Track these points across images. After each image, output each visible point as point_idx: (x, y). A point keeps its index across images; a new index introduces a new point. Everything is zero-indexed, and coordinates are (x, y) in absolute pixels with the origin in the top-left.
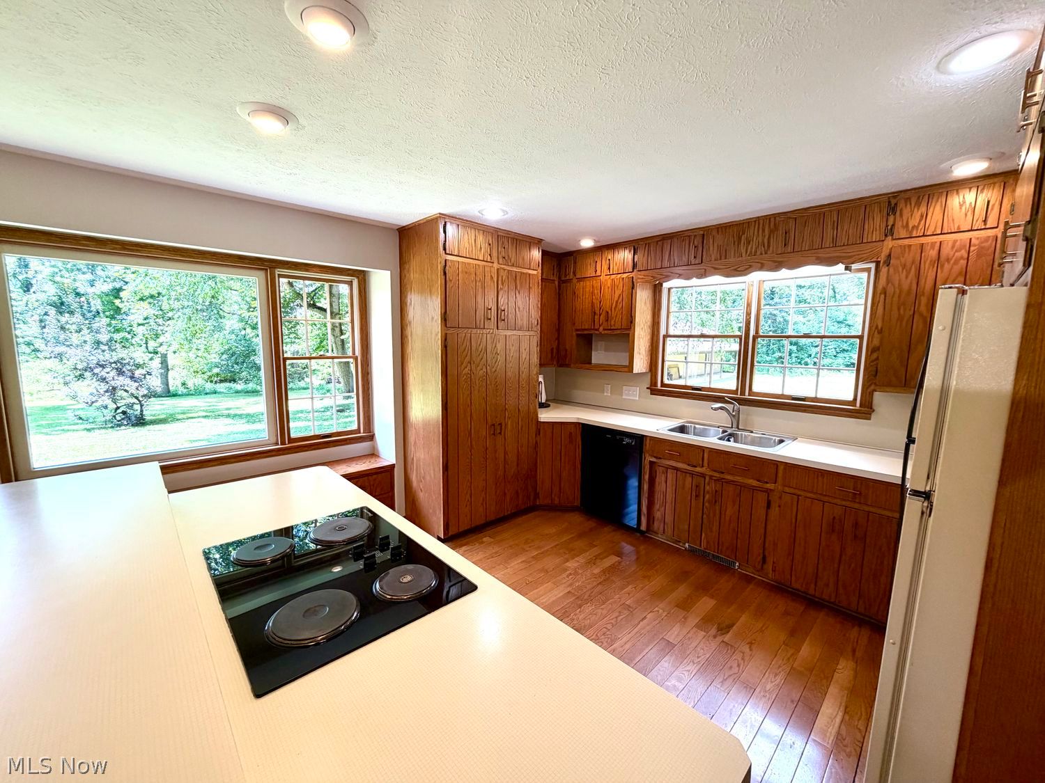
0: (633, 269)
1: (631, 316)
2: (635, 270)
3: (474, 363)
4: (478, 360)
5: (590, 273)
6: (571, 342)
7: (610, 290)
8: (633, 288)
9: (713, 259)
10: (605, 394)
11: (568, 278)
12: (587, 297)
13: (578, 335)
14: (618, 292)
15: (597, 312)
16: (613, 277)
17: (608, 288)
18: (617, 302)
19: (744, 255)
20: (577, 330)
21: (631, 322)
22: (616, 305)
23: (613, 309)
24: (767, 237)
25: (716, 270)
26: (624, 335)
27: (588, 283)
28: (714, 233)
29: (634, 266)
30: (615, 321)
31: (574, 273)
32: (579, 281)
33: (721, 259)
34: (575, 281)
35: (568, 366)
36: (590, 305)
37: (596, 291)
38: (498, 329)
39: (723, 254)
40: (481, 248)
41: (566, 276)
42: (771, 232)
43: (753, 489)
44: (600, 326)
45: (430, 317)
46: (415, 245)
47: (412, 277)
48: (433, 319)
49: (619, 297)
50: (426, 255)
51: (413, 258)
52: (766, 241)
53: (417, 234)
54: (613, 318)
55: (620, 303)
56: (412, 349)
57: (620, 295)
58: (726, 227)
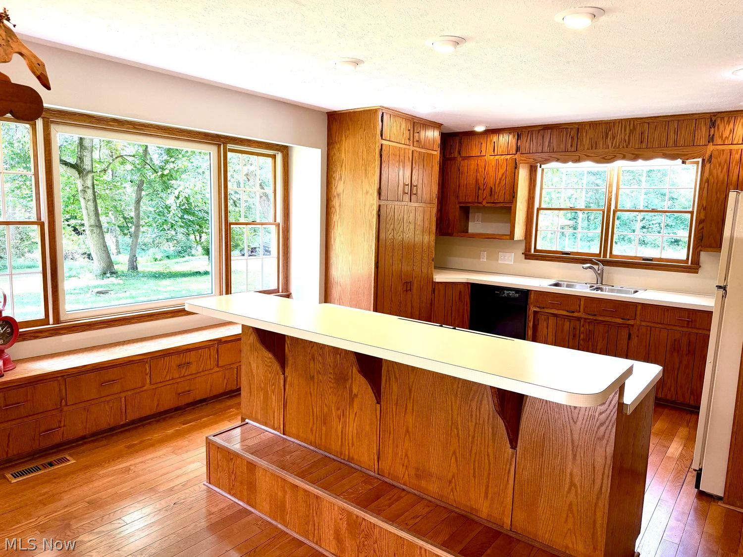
0: (517, 152)
1: (514, 192)
4: (398, 228)
5: (475, 152)
6: (454, 212)
8: (516, 168)
9: (586, 149)
10: (481, 260)
11: (453, 156)
12: (472, 173)
13: (461, 207)
14: (502, 171)
15: (482, 187)
16: (497, 157)
17: (493, 166)
18: (500, 179)
19: (610, 147)
20: (460, 203)
21: (514, 197)
22: (500, 183)
23: (496, 185)
24: (628, 135)
25: (588, 157)
26: (507, 209)
27: (473, 163)
28: (587, 127)
30: (498, 196)
31: (459, 153)
32: (463, 160)
33: (592, 149)
34: (459, 159)
35: (451, 235)
36: (474, 181)
37: (480, 169)
38: (411, 201)
39: (594, 146)
40: (403, 133)
41: (451, 154)
42: (631, 131)
43: (619, 326)
44: (483, 199)
45: (365, 191)
46: (349, 129)
47: (343, 156)
48: (367, 192)
49: (502, 175)
50: (361, 138)
51: (346, 139)
52: (627, 138)
53: (351, 120)
54: (496, 193)
55: (503, 180)
56: (340, 218)
57: (503, 173)
58: (596, 124)
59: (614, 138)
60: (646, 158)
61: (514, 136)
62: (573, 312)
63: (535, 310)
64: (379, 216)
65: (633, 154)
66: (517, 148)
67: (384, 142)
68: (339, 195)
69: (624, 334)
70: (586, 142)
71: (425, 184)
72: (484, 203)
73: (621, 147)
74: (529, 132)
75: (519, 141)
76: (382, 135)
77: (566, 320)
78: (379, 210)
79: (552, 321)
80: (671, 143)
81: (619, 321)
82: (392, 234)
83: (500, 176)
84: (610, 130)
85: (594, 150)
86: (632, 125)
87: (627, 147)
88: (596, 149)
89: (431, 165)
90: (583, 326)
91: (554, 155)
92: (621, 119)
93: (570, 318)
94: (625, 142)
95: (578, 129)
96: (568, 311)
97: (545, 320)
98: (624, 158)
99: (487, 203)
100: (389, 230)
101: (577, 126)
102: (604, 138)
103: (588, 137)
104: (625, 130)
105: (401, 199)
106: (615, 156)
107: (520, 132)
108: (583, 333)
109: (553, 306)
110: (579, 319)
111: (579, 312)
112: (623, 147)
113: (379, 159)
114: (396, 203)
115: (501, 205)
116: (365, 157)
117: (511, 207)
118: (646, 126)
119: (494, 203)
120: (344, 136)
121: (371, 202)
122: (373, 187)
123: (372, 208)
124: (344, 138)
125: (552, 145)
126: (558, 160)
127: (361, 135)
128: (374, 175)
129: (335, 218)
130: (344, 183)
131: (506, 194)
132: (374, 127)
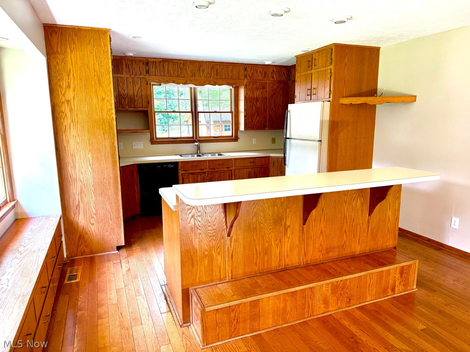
0: (146, 74)
7: (132, 84)
9: (189, 76)
14: (138, 86)
16: (132, 76)
18: (138, 92)
19: (202, 76)
21: (148, 104)
22: (137, 94)
23: (135, 96)
25: (191, 81)
28: (189, 63)
30: (138, 103)
39: (193, 75)
42: (211, 68)
43: (224, 172)
45: (100, 98)
46: (74, 43)
47: (69, 66)
48: (103, 99)
50: (91, 53)
51: (71, 51)
52: (210, 72)
53: (76, 35)
56: (72, 121)
58: (194, 62)
59: (204, 71)
60: (220, 85)
61: (144, 63)
62: (204, 170)
63: (182, 173)
65: (214, 81)
66: (147, 71)
68: (68, 102)
69: (227, 175)
70: (189, 72)
72: (127, 107)
73: (207, 77)
74: (153, 62)
75: (147, 67)
80: (230, 77)
81: (225, 169)
83: (137, 90)
84: (201, 67)
85: (193, 77)
86: (211, 65)
87: (210, 77)
88: (195, 77)
90: (208, 176)
92: (206, 61)
93: (200, 174)
94: (209, 74)
95: (184, 63)
96: (201, 170)
97: (187, 178)
98: (210, 83)
99: (130, 108)
101: (183, 62)
102: (199, 71)
103: (190, 69)
104: (208, 67)
106: (205, 82)
107: (146, 61)
108: (208, 179)
109: (193, 168)
110: (205, 173)
111: (206, 168)
112: (209, 77)
115: (141, 109)
117: (148, 111)
118: (218, 66)
119: (135, 108)
120: (68, 48)
121: (109, 107)
122: (109, 94)
123: (111, 112)
124: (69, 50)
125: (169, 72)
126: (174, 82)
127: (90, 50)
128: (109, 85)
129: (67, 122)
130: (74, 90)
132: (104, 45)
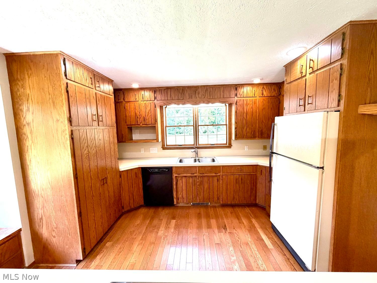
0: (155, 99)
1: (156, 119)
2: (155, 100)
3: (89, 146)
4: (92, 145)
5: (132, 99)
6: (125, 131)
7: (144, 107)
8: (155, 107)
9: (187, 98)
10: (141, 152)
11: (120, 101)
12: (132, 110)
13: (128, 127)
14: (148, 109)
15: (139, 117)
16: (145, 102)
17: (143, 106)
18: (148, 113)
19: (198, 97)
20: (127, 125)
21: (156, 121)
22: (148, 114)
23: (147, 116)
24: (204, 93)
25: (189, 102)
26: (154, 128)
27: (132, 105)
28: (187, 89)
29: (155, 98)
30: (148, 121)
31: (124, 99)
32: (127, 103)
33: (190, 98)
34: (124, 102)
35: (125, 142)
36: (134, 114)
37: (137, 108)
38: (99, 126)
39: (191, 97)
40: (86, 79)
41: (119, 100)
42: (205, 91)
43: (213, 176)
44: (140, 123)
45: (55, 120)
46: (31, 69)
47: (28, 91)
48: (58, 121)
49: (149, 111)
50: (45, 77)
51: (29, 77)
53: (32, 61)
54: (147, 119)
55: (150, 113)
56: (33, 142)
57: (149, 110)
58: (191, 87)
59: (199, 94)
60: (213, 103)
61: (153, 92)
62: (194, 174)
63: (176, 176)
64: (72, 139)
65: (208, 101)
66: (155, 97)
67: (69, 81)
68: (28, 124)
69: (215, 179)
70: (187, 95)
71: (107, 115)
72: (141, 125)
73: (202, 98)
74: (160, 90)
75: (155, 94)
76: (66, 75)
77: (190, 178)
78: (72, 134)
79: (184, 179)
80: (222, 97)
81: (214, 174)
82: (87, 150)
83: (148, 111)
84: (197, 90)
86: (205, 89)
87: (205, 98)
89: (110, 104)
90: (198, 179)
91: (173, 101)
92: (201, 86)
93: (192, 177)
94: (204, 95)
96: (191, 174)
97: (181, 179)
98: (204, 102)
99: (143, 125)
100: (83, 148)
101: (182, 88)
102: (195, 94)
103: (188, 93)
104: (203, 90)
105: (91, 125)
106: (200, 102)
107: (155, 90)
108: (198, 182)
109: (184, 172)
110: (196, 176)
111: (197, 173)
113: (66, 94)
114: (88, 127)
115: (150, 125)
116: (51, 92)
117: (155, 126)
118: (211, 89)
119: (146, 124)
120: (26, 74)
121: (63, 128)
122: (63, 116)
123: (65, 133)
124: (27, 77)
125: (172, 96)
126: (175, 103)
127: (44, 74)
128: (62, 107)
129: (28, 143)
130: (33, 113)
131: (152, 120)
132: (56, 68)
